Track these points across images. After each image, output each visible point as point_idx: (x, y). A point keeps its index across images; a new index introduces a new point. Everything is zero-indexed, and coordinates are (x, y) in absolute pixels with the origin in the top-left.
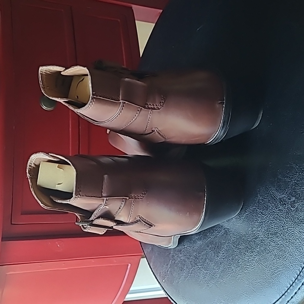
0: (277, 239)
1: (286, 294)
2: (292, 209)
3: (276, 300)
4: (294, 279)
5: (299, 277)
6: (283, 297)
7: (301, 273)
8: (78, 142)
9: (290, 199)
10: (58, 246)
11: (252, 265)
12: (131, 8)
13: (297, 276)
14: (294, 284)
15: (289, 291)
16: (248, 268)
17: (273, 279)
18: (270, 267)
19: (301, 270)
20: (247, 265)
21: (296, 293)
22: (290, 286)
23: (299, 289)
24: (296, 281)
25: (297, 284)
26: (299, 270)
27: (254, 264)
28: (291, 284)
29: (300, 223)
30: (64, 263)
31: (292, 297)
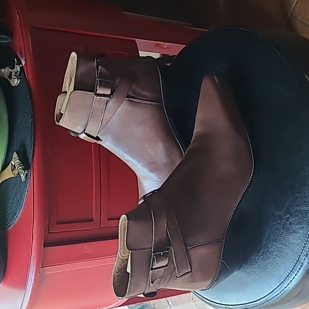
0: (276, 244)
1: (284, 282)
2: (287, 222)
3: (277, 286)
4: (290, 272)
5: (293, 270)
6: (282, 284)
7: (295, 267)
8: (99, 161)
9: (286, 216)
10: (87, 248)
11: (258, 262)
12: (135, 41)
13: (291, 269)
14: (290, 275)
15: (286, 280)
16: (255, 264)
17: (274, 272)
18: (272, 263)
19: (294, 265)
20: (254, 262)
21: (291, 281)
22: (286, 276)
23: (293, 278)
24: (291, 273)
25: (291, 275)
26: (293, 265)
27: (259, 261)
28: (288, 275)
29: (293, 233)
30: (90, 262)
31: (288, 284)
